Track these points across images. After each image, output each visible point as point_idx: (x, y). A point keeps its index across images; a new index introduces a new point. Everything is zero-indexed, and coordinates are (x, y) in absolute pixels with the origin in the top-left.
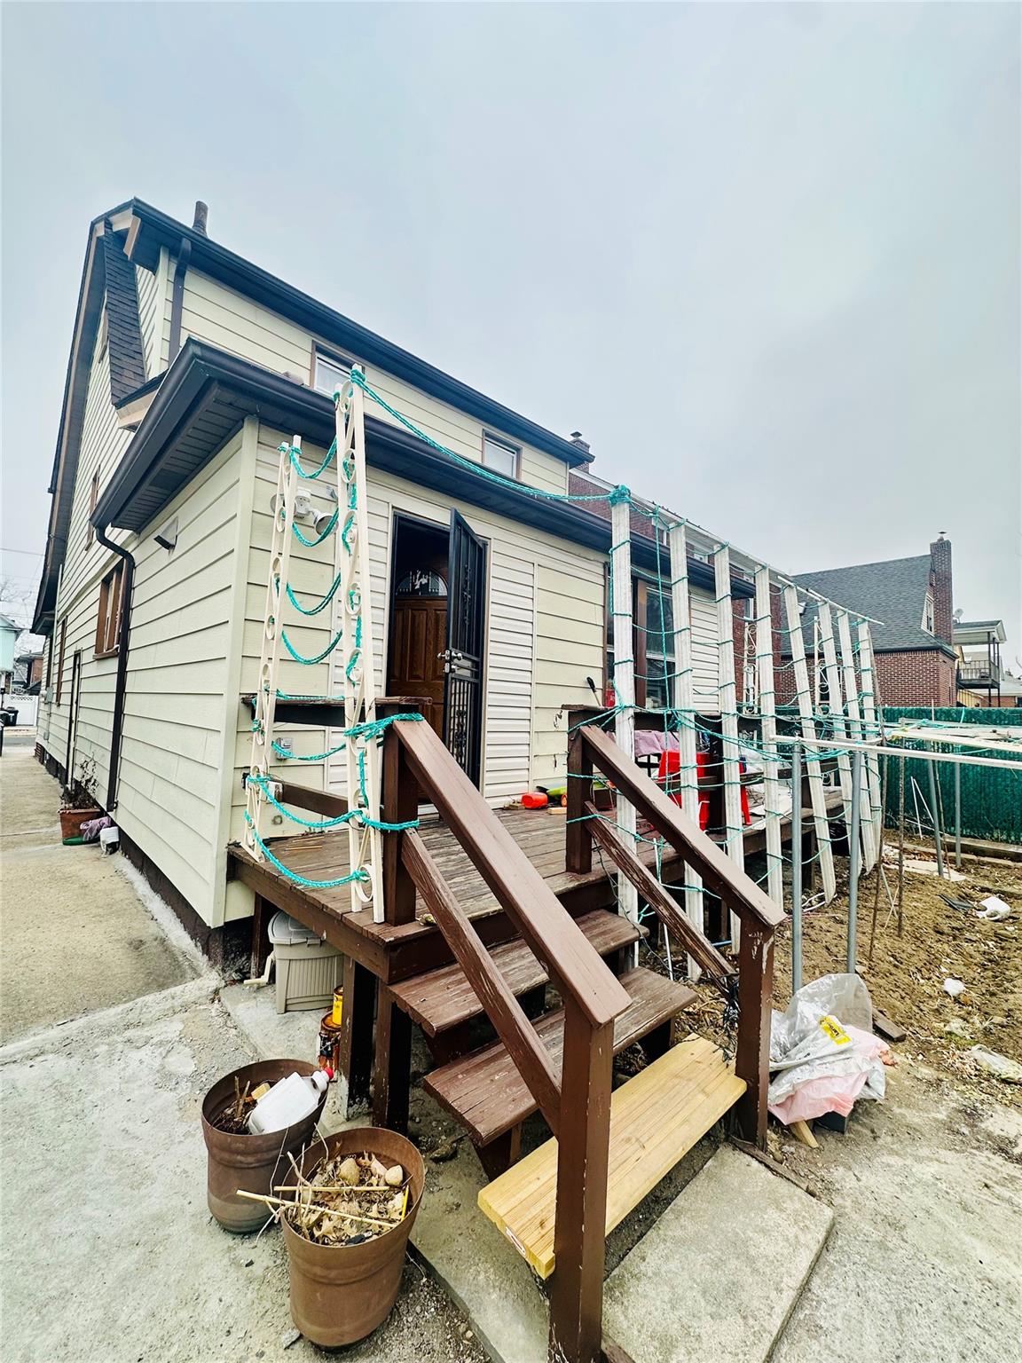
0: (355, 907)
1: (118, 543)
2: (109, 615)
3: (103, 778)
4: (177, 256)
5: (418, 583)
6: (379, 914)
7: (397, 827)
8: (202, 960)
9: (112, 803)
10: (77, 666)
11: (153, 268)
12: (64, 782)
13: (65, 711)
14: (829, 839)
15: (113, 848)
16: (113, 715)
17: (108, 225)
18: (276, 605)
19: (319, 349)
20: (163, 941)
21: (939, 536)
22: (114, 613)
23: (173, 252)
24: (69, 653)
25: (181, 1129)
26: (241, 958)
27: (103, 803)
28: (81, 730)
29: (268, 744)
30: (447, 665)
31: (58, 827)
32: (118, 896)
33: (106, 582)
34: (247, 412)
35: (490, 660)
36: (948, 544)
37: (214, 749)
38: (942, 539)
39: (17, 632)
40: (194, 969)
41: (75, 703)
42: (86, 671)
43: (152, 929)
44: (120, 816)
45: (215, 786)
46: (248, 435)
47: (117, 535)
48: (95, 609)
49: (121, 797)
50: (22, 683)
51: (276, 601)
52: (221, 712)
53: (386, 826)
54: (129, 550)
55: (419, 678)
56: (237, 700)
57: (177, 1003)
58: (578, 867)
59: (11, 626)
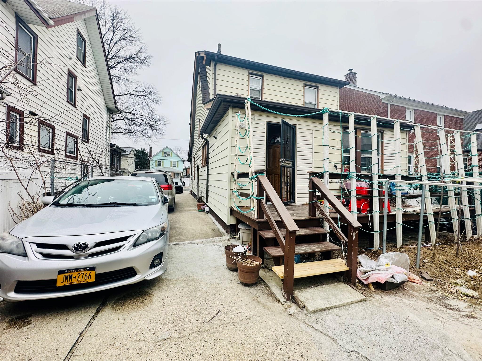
0: (252, 216)
1: (205, 138)
2: (204, 156)
3: (205, 196)
5: (276, 140)
6: (256, 217)
7: (259, 198)
8: (226, 234)
9: (207, 201)
10: (198, 169)
11: (210, 66)
12: (196, 198)
13: (196, 181)
14: (434, 221)
15: (208, 212)
16: (206, 180)
17: (199, 54)
18: (237, 151)
19: (250, 74)
20: (218, 230)
22: (205, 155)
23: (214, 60)
24: (196, 166)
25: (222, 257)
26: (234, 233)
27: (205, 202)
28: (200, 185)
29: (236, 183)
30: (281, 163)
31: (197, 208)
32: (209, 221)
33: (203, 147)
34: (230, 106)
35: (297, 161)
37: (226, 185)
39: (184, 161)
40: (224, 235)
41: (198, 179)
42: (200, 170)
43: (216, 228)
44: (209, 204)
45: (227, 194)
46: (230, 111)
47: (205, 136)
48: (201, 154)
49: (209, 200)
50: (185, 175)
51: (237, 150)
52: (227, 177)
53: (257, 198)
54: (208, 139)
55: (277, 167)
56: (230, 174)
57: (221, 240)
58: (311, 215)
59: (182, 160)
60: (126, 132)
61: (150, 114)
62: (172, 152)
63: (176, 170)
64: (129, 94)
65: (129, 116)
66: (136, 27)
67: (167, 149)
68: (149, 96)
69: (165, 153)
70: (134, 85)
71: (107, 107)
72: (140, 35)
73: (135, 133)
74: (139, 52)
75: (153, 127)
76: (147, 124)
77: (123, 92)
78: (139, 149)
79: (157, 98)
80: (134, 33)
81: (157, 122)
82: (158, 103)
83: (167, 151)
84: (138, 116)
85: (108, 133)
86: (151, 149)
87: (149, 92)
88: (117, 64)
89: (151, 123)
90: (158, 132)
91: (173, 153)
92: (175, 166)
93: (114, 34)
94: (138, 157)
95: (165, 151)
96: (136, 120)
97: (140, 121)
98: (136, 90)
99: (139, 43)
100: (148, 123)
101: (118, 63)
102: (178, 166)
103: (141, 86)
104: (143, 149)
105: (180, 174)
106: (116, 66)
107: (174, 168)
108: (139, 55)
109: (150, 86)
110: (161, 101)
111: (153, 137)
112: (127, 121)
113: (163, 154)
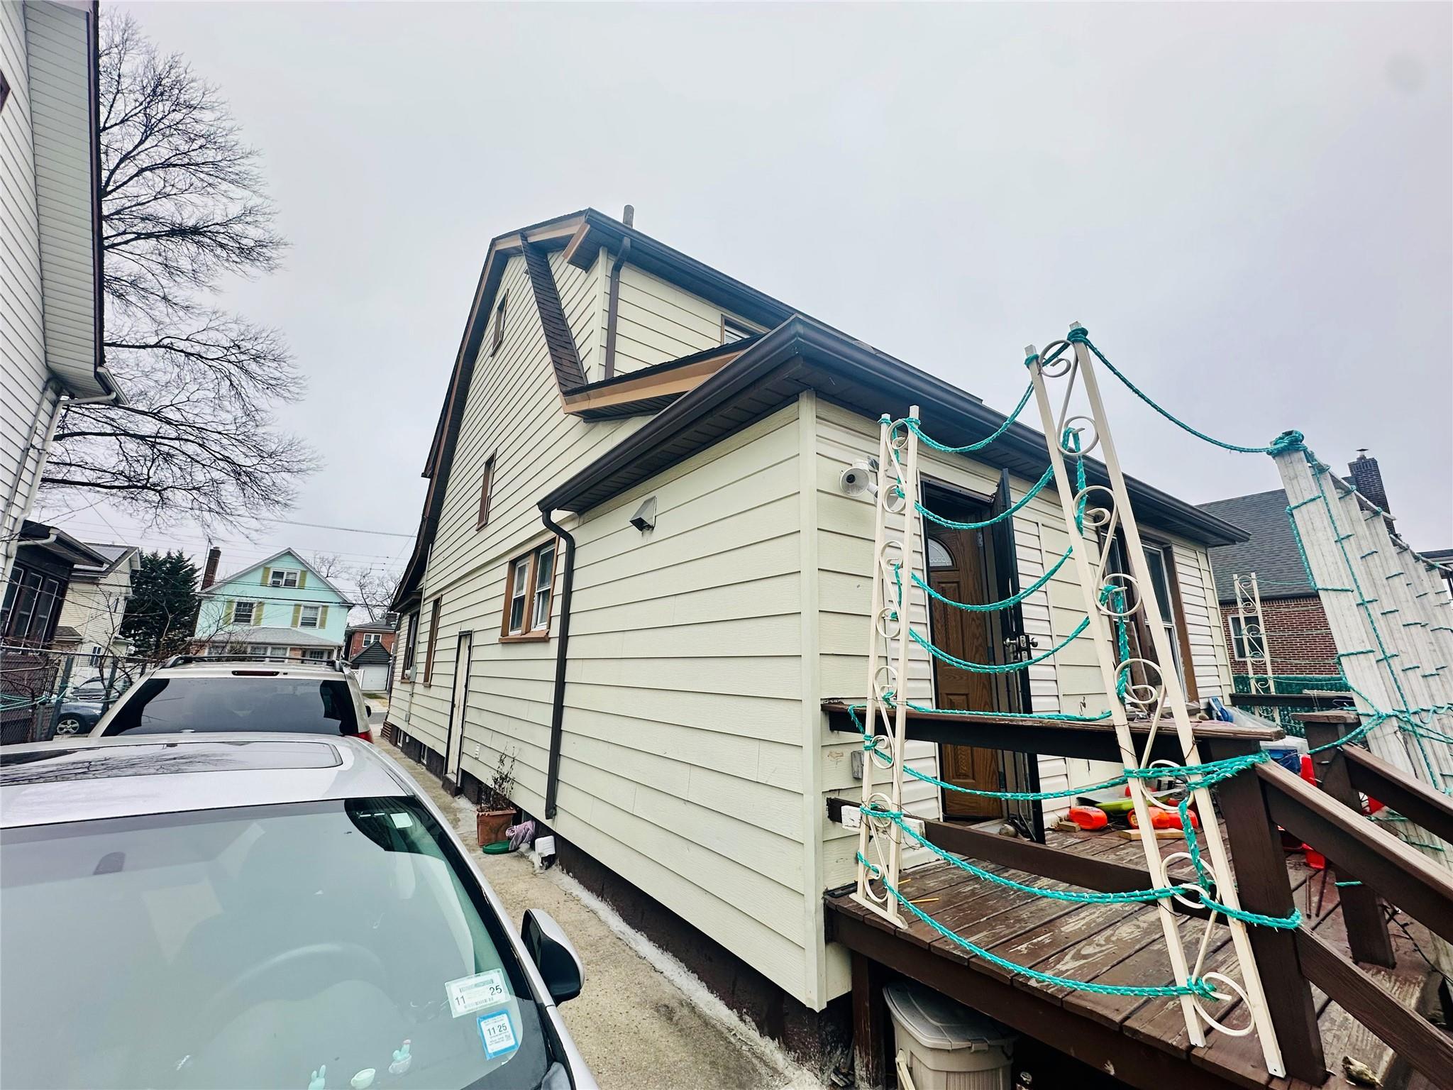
2: (515, 596)
3: (526, 777)
4: (616, 255)
9: (554, 812)
11: (589, 267)
13: (442, 693)
15: (548, 861)
16: (552, 707)
19: (726, 322)
21: (1359, 454)
22: (531, 595)
23: (611, 251)
24: (449, 632)
26: (836, 1051)
28: (474, 717)
33: (517, 562)
36: (1374, 462)
38: (1363, 457)
39: (350, 607)
41: (461, 686)
42: (482, 654)
44: (570, 829)
46: (806, 410)
48: (499, 589)
49: (564, 802)
56: (819, 707)
59: (345, 602)
60: (116, 484)
61: (242, 429)
62: (307, 569)
63: (315, 636)
64: (165, 347)
65: (148, 426)
66: (244, 140)
67: (288, 558)
68: (253, 367)
69: (278, 575)
70: (189, 321)
71: (48, 368)
72: (256, 171)
73: (159, 492)
74: (238, 219)
75: (248, 474)
76: (222, 464)
77: (138, 336)
78: (155, 555)
79: (284, 377)
80: (232, 158)
81: (269, 461)
82: (286, 394)
83: (285, 566)
84: (189, 430)
85: (26, 476)
86: (214, 555)
87: (253, 352)
88: (133, 236)
89: (241, 460)
90: (265, 498)
91: (309, 576)
92: (309, 623)
93: (141, 142)
94: (146, 583)
95: (277, 567)
96: (176, 444)
97: (191, 449)
98: (199, 337)
99: (247, 193)
100: (226, 459)
101: (139, 236)
102: (323, 625)
103: (222, 328)
104: (175, 554)
105: (330, 653)
106: (126, 242)
107: (308, 631)
108: (237, 228)
109: (264, 335)
110: (297, 390)
111: (242, 510)
112: (131, 446)
113: (265, 577)
